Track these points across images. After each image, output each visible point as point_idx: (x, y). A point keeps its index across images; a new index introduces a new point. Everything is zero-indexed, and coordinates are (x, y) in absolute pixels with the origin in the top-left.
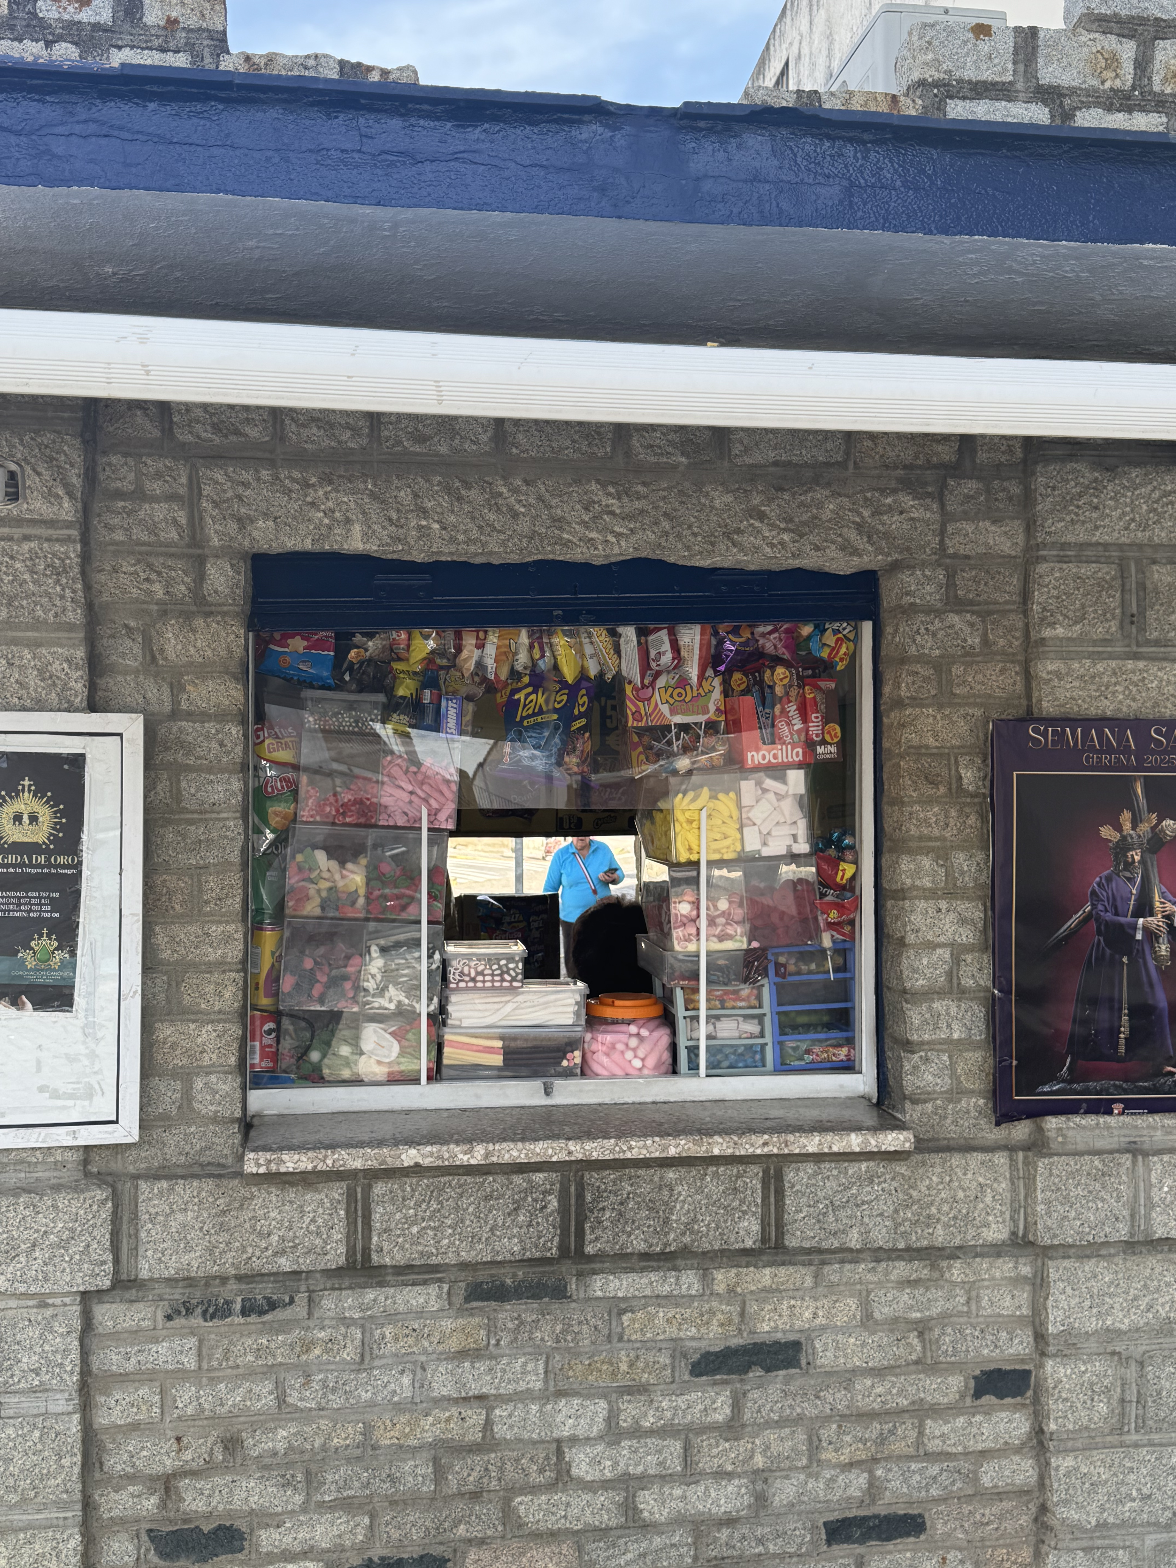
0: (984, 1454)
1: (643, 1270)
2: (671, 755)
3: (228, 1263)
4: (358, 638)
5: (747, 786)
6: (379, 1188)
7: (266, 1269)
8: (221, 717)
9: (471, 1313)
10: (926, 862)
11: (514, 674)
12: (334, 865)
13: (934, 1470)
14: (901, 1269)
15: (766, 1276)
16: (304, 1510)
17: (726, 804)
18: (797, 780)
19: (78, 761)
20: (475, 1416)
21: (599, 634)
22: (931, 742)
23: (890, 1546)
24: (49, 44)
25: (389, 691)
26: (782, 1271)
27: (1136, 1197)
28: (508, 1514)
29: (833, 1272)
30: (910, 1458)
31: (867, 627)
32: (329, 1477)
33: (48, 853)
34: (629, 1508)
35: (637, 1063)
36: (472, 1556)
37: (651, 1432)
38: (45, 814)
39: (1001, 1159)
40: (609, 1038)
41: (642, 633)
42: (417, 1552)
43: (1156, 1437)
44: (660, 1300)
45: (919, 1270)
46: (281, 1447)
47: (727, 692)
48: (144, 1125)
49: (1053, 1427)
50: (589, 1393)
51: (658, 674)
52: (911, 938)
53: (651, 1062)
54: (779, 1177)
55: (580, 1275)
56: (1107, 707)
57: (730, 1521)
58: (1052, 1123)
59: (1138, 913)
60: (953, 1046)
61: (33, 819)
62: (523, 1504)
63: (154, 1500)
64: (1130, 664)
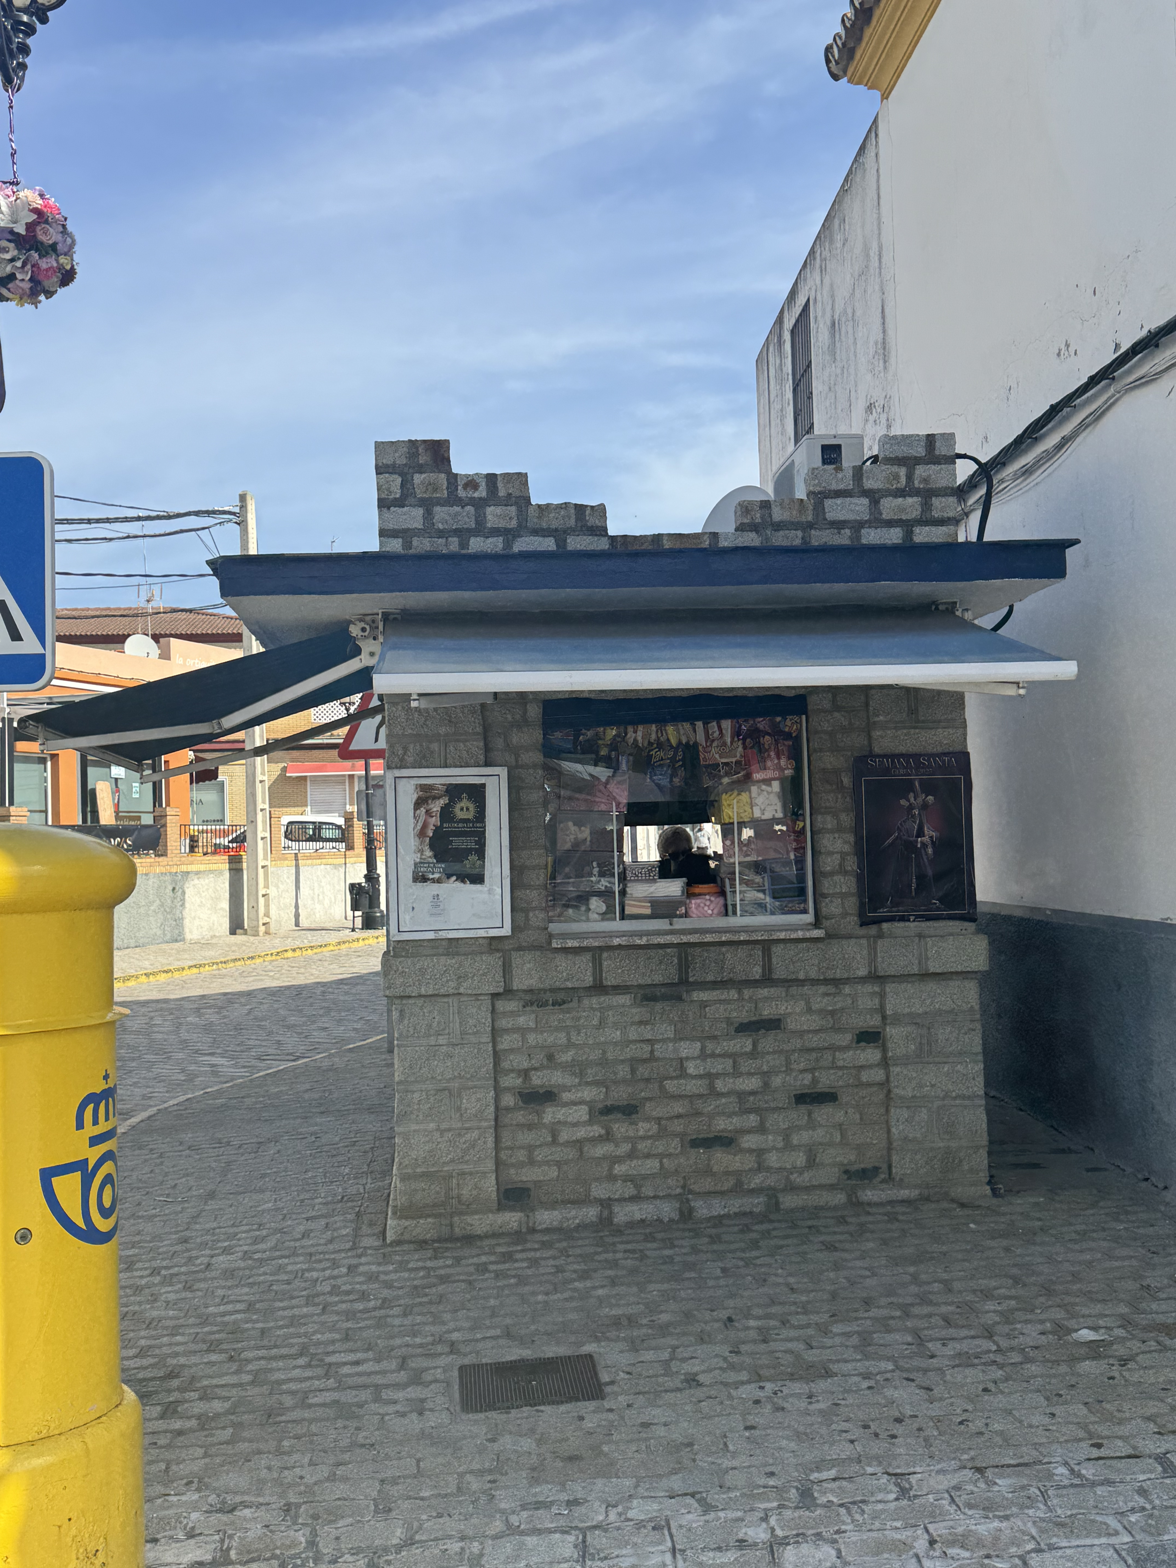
0: (862, 1067)
1: (714, 989)
2: (721, 777)
3: (547, 985)
4: (584, 731)
5: (754, 789)
6: (605, 955)
7: (562, 986)
8: (535, 766)
9: (643, 1006)
10: (829, 818)
11: (650, 744)
12: (576, 828)
13: (840, 1073)
14: (822, 989)
15: (764, 992)
16: (580, 1084)
17: (745, 796)
18: (776, 786)
19: (483, 786)
20: (647, 1048)
21: (687, 725)
22: (829, 766)
23: (823, 1106)
24: (463, 507)
25: (597, 753)
26: (772, 990)
27: (921, 954)
28: (662, 1087)
29: (793, 990)
30: (829, 1068)
31: (804, 717)
32: (589, 1071)
33: (473, 822)
34: (712, 1087)
35: (710, 912)
36: (648, 1105)
37: (719, 1056)
38: (472, 807)
39: (864, 942)
40: (698, 901)
41: (705, 724)
42: (626, 1103)
43: (937, 1059)
44: (721, 1001)
45: (831, 989)
46: (569, 1059)
47: (745, 748)
48: (514, 928)
49: (890, 1054)
50: (693, 1039)
51: (713, 741)
52: (823, 850)
53: (716, 911)
54: (769, 949)
55: (687, 992)
56: (902, 749)
57: (753, 1093)
58: (885, 926)
59: (918, 836)
60: (843, 896)
61: (468, 809)
62: (667, 1083)
63: (521, 1080)
64: (912, 731)
